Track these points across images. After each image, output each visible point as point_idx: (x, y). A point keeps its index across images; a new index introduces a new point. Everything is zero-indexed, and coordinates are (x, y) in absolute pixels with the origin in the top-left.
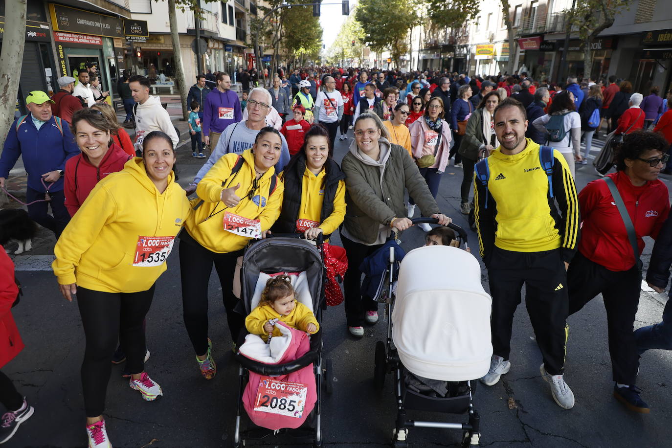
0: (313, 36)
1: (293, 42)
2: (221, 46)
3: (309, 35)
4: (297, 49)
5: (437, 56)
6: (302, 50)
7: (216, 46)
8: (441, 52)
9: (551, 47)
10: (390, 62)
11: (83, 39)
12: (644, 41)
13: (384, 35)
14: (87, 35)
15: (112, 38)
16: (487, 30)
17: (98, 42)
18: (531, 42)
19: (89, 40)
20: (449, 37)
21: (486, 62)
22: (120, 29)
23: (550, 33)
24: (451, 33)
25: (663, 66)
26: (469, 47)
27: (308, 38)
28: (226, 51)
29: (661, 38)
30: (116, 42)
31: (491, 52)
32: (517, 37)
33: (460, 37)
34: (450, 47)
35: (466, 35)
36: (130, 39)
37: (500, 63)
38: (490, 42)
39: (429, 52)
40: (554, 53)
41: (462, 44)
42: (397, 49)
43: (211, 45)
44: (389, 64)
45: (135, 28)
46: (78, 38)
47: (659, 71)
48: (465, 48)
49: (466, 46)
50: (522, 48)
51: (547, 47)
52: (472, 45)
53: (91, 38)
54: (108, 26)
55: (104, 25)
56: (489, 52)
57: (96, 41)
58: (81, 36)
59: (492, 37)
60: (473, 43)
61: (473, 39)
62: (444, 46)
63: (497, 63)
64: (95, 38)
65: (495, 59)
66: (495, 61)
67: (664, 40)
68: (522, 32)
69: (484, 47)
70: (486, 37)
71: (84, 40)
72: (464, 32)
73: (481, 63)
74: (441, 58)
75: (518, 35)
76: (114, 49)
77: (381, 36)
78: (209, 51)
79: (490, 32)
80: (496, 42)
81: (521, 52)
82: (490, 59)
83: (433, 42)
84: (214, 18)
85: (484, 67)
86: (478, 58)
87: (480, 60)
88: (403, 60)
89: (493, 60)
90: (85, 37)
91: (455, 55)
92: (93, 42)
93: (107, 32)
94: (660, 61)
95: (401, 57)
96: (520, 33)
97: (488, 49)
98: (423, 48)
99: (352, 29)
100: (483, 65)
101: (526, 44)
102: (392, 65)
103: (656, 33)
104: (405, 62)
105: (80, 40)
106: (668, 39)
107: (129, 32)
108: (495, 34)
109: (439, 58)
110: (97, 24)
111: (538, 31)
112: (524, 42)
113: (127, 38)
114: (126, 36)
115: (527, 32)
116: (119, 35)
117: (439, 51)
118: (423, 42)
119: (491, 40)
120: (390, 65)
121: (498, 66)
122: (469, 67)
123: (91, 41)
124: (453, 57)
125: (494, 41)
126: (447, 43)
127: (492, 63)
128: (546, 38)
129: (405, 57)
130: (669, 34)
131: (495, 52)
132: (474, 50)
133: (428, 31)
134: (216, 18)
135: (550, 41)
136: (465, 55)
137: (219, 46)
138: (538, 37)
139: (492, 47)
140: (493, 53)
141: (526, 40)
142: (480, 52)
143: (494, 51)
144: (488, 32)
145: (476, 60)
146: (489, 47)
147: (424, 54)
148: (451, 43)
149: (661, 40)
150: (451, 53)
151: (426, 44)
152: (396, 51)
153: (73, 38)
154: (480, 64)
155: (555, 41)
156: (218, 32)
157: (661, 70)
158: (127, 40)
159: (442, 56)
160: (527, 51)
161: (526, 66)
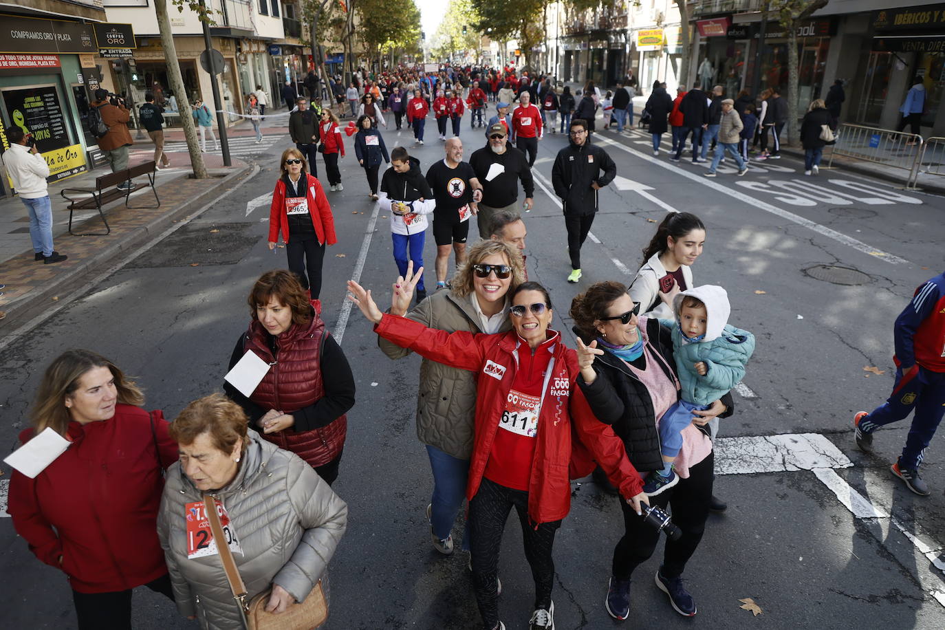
0: (404, 22)
1: (375, 34)
2: (263, 48)
3: (397, 20)
4: (383, 41)
5: (584, 45)
6: (389, 43)
7: (255, 48)
8: (590, 40)
9: (743, 33)
10: (518, 54)
11: (26, 60)
12: (874, 24)
13: (505, 18)
14: (32, 55)
15: (78, 55)
16: (653, 7)
17: (52, 64)
18: (715, 25)
19: (37, 61)
20: (600, 18)
21: (654, 54)
22: (89, 39)
23: (740, 12)
24: (603, 13)
25: (902, 61)
26: (629, 32)
27: (397, 26)
28: (270, 54)
29: (900, 20)
30: (84, 59)
31: (660, 40)
32: (695, 18)
33: (615, 18)
34: (602, 32)
35: (622, 15)
36: (107, 53)
37: (673, 57)
38: (658, 25)
39: (573, 40)
40: (747, 42)
41: (618, 29)
42: (527, 38)
43: (245, 48)
44: (518, 57)
45: (114, 36)
46: (17, 61)
47: (897, 68)
48: (623, 35)
49: (624, 32)
50: (702, 34)
51: (737, 33)
52: (632, 30)
53: (40, 58)
54: (67, 38)
55: (60, 36)
56: (657, 41)
57: (50, 61)
58: (21, 57)
59: (660, 17)
60: (634, 27)
61: (633, 21)
62: (594, 32)
63: (669, 56)
64: (46, 58)
65: (666, 50)
66: (666, 54)
67: (904, 23)
68: (702, 10)
69: (648, 33)
70: (651, 17)
71: (27, 62)
72: (620, 10)
73: (646, 56)
74: (589, 49)
75: (696, 15)
76: (82, 71)
77: (502, 20)
78: (242, 58)
79: (657, 10)
80: (666, 26)
81: (701, 40)
82: (658, 51)
83: (578, 26)
84: (246, 7)
85: (650, 63)
86: (641, 48)
87: (644, 52)
88: (537, 53)
89: (663, 52)
90: (29, 58)
91: (609, 44)
92: (44, 64)
93: (65, 46)
94: (899, 54)
95: (534, 49)
96: (699, 12)
97: (655, 36)
98: (564, 35)
99: (462, 9)
100: (649, 59)
101: (708, 28)
102: (522, 59)
103: (892, 13)
104: (540, 55)
105: (21, 64)
106: (909, 22)
107: (104, 42)
108: (664, 14)
109: (587, 48)
110: (48, 36)
111: (724, 10)
112: (704, 26)
113: (103, 52)
114: (100, 50)
115: (708, 11)
116: (88, 49)
117: (586, 38)
118: (564, 26)
119: (659, 22)
120: (520, 59)
121: (669, 60)
122: (630, 63)
123: (39, 63)
124: (606, 47)
125: (663, 23)
126: (597, 28)
127: (661, 56)
128: (735, 21)
129: (539, 48)
130: (910, 15)
131: (665, 39)
132: (635, 37)
133: (570, 10)
134: (250, 7)
135: (742, 25)
136: (624, 46)
137: (259, 49)
138: (724, 18)
139: (661, 34)
140: (663, 42)
141: (708, 23)
142: (644, 42)
143: (663, 38)
144: (654, 10)
145: (639, 52)
146: (656, 33)
147: (566, 43)
148: (603, 27)
149: (899, 24)
150: (605, 42)
151: (569, 28)
152: (525, 40)
153: (8, 61)
154: (644, 59)
155: (749, 24)
156: (254, 29)
157: (900, 66)
158: (102, 56)
159: (592, 47)
160: (709, 39)
161: (708, 60)
